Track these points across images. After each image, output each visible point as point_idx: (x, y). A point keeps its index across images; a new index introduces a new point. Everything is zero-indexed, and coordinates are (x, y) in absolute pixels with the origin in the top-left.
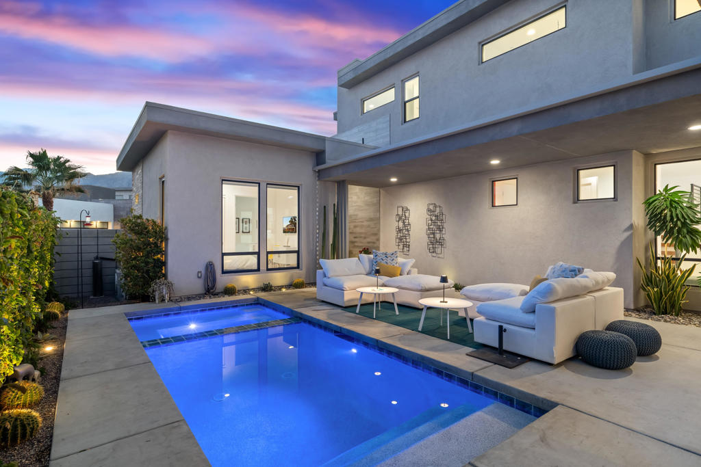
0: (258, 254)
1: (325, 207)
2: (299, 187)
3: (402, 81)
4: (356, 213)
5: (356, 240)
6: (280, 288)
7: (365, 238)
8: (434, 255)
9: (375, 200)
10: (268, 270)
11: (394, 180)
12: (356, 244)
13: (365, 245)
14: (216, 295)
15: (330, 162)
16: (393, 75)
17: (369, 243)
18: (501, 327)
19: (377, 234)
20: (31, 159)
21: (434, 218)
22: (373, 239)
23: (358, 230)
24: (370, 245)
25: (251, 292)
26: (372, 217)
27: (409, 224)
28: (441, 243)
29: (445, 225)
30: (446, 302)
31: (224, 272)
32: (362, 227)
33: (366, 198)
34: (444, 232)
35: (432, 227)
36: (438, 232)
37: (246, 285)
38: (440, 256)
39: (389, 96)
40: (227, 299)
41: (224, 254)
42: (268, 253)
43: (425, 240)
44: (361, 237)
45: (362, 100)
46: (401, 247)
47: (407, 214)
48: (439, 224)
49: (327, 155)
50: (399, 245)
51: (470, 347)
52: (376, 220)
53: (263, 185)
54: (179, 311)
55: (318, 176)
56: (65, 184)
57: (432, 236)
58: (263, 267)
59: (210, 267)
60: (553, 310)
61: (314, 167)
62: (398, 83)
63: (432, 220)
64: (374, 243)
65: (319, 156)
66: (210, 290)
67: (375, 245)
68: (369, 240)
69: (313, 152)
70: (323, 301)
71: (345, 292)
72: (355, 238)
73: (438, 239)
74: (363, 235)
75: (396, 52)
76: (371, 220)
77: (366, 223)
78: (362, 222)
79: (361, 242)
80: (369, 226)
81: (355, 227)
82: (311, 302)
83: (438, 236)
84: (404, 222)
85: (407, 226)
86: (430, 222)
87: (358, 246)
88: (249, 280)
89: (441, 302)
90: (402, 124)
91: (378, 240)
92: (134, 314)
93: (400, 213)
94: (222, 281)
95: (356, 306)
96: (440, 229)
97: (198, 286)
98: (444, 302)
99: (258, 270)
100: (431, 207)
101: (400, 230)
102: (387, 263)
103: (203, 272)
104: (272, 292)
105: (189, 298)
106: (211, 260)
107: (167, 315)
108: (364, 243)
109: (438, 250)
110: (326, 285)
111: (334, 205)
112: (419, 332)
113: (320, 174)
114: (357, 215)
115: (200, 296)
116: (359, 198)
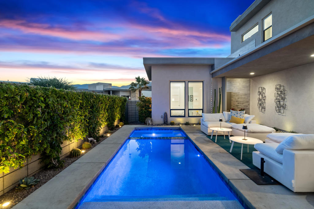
0: (185, 110)
1: (215, 90)
2: (203, 82)
3: (262, 19)
4: (239, 91)
5: (239, 104)
6: (193, 124)
7: (243, 104)
8: (280, 114)
9: (248, 85)
10: (189, 116)
11: (252, 74)
12: (239, 107)
13: (243, 107)
14: (167, 124)
15: (216, 69)
16: (257, 18)
17: (244, 106)
18: (262, 159)
19: (248, 102)
20: (136, 80)
21: (279, 93)
22: (246, 104)
23: (240, 100)
24: (245, 107)
25: (181, 125)
26: (246, 93)
27: (265, 97)
28: (284, 107)
29: (287, 97)
30: (246, 140)
31: (171, 116)
32: (241, 98)
33: (243, 84)
34: (286, 101)
35: (278, 98)
36: (282, 101)
37: (179, 122)
38: (283, 114)
39: (256, 30)
40: (170, 126)
41: (171, 110)
42: (189, 110)
43: (274, 105)
44: (241, 103)
45: (242, 35)
46: (261, 109)
47: (264, 91)
48: (283, 96)
49: (215, 66)
50: (259, 108)
51: (249, 167)
52: (248, 95)
53: (187, 82)
54: (151, 129)
55: (212, 76)
56: (144, 86)
57: (278, 103)
58: (187, 115)
59: (166, 114)
60: (293, 155)
61: (210, 72)
62: (260, 21)
63: (278, 94)
64: (247, 106)
65: (212, 66)
66: (166, 123)
67: (248, 107)
68: (244, 105)
69: (209, 66)
70: (203, 132)
71: (208, 129)
72: (238, 103)
73: (282, 104)
74: (242, 102)
75: (257, 5)
76: (245, 95)
77: (243, 97)
78: (241, 96)
79: (241, 106)
80: (245, 98)
81: (238, 98)
82: (198, 131)
83: (282, 103)
84: (262, 96)
85: (264, 98)
86: (277, 95)
87: (239, 108)
88: (180, 120)
89: (243, 139)
90: (262, 43)
91: (249, 105)
92: (138, 128)
93: (260, 91)
94: (170, 120)
95: (211, 136)
96: (283, 99)
97: (161, 121)
98: (245, 139)
99: (185, 116)
100: (278, 87)
101: (260, 100)
102: (237, 116)
103: (163, 116)
104: (189, 126)
105: (158, 125)
106: (166, 112)
107: (148, 130)
108: (242, 106)
109: (282, 111)
110: (203, 125)
111: (220, 88)
112: (230, 153)
113: (213, 75)
114: (239, 92)
115: (162, 125)
116: (240, 84)
